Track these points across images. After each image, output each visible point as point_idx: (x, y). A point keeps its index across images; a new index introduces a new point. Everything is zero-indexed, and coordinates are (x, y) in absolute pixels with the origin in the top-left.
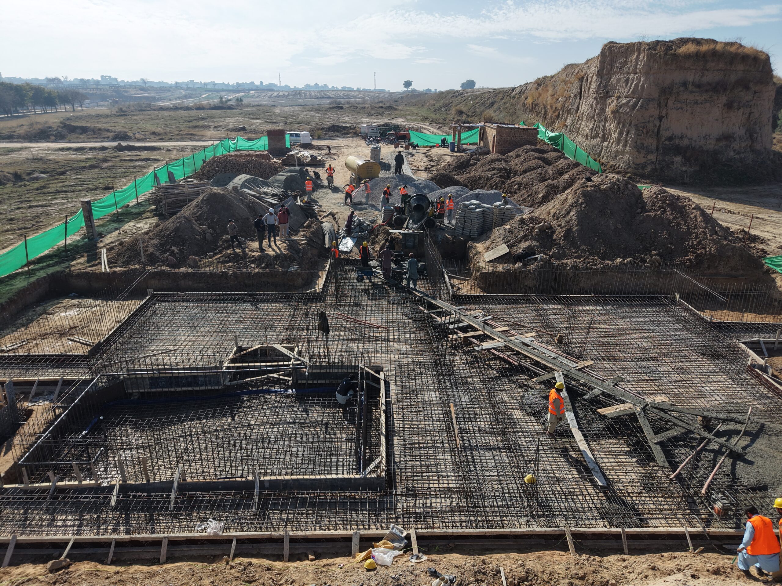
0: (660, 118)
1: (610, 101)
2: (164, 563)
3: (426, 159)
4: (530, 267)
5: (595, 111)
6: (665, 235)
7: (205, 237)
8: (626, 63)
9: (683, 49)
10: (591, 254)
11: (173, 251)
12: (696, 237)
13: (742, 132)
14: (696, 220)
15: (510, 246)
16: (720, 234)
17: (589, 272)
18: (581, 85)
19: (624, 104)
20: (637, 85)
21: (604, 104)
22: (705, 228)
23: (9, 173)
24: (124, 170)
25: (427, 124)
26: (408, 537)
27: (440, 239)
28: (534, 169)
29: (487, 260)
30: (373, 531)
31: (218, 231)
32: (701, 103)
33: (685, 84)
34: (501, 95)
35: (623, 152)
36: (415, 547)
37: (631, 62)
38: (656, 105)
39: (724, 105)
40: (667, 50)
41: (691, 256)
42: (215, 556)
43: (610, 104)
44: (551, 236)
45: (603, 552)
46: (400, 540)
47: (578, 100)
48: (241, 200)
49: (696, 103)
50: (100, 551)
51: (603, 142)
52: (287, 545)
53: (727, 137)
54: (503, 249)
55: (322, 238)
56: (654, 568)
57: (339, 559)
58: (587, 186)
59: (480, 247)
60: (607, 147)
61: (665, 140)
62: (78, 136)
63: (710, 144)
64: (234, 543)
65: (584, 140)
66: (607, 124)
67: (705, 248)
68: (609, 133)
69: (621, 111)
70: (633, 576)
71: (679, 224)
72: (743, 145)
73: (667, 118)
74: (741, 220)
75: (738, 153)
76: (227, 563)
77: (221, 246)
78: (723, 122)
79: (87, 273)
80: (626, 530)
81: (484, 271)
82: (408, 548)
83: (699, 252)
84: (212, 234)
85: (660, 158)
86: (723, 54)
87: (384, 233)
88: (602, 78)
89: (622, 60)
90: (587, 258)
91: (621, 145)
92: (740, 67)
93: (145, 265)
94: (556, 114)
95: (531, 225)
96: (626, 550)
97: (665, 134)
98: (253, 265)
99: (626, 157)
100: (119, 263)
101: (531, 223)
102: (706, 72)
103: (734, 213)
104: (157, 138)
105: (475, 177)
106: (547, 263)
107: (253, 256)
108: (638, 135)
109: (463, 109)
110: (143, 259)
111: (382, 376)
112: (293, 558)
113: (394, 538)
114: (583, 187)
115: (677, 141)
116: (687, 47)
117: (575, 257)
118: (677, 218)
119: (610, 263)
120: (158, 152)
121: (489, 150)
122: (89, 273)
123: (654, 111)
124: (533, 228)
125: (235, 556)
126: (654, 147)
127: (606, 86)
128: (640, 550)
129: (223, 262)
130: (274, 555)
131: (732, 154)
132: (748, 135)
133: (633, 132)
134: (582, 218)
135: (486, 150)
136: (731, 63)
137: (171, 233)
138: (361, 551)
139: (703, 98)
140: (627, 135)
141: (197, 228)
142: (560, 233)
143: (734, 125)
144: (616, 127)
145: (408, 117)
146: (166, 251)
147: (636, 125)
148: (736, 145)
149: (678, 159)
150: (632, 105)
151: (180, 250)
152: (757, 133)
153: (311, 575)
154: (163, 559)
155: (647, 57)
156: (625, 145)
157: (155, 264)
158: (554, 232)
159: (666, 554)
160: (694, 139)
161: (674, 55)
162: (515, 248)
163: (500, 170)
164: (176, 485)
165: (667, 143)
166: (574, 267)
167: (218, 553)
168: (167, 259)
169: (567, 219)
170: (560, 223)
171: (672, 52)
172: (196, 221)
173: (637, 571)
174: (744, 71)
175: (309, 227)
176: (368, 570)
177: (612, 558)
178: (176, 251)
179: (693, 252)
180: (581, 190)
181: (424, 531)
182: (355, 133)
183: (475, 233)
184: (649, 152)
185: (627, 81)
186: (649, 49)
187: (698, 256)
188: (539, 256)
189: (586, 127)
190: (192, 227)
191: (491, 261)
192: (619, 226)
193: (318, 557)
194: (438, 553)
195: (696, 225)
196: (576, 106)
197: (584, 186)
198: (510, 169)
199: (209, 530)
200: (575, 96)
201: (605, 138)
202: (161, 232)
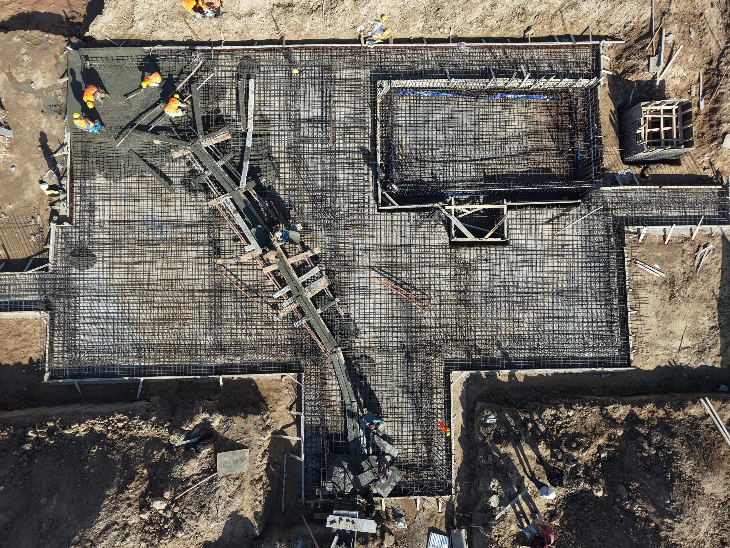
15: (214, 468)
54: (224, 463)
162: (207, 464)
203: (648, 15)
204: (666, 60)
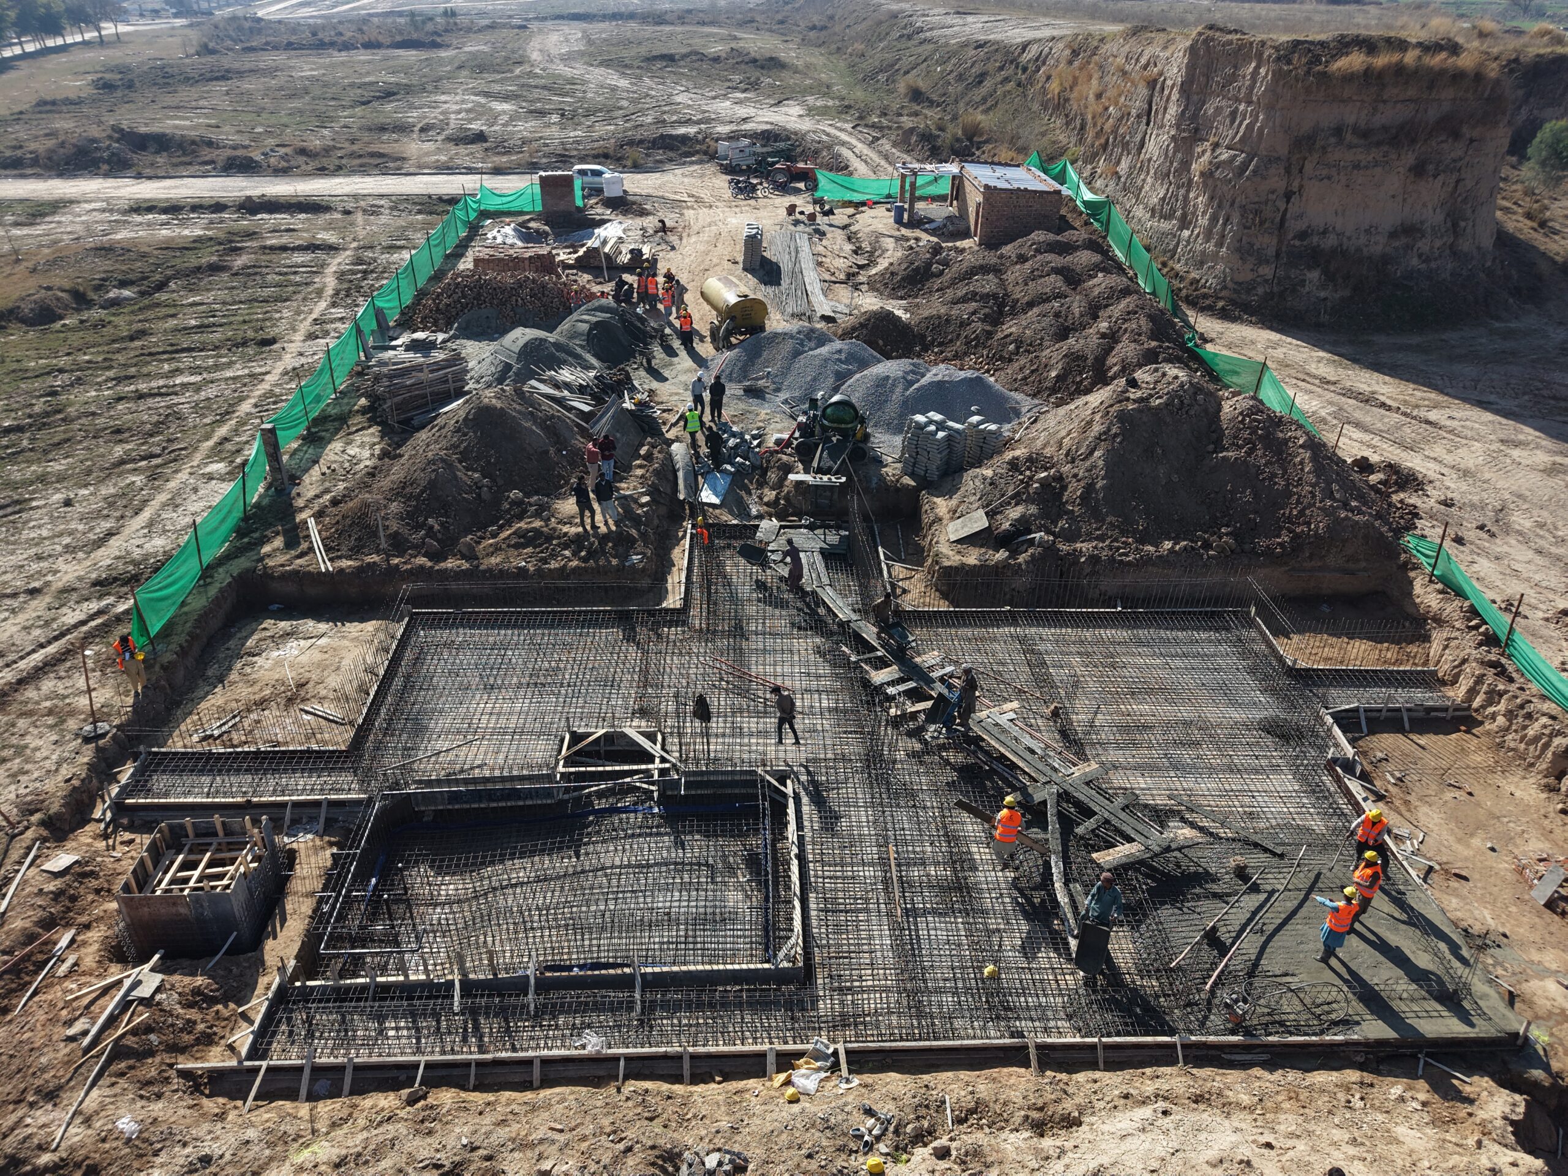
0: (1288, 196)
1: (1199, 150)
2: (538, 1088)
3: (848, 247)
4: (1021, 559)
5: (1171, 163)
6: (1248, 496)
7: (479, 495)
8: (1234, 78)
9: (1342, 64)
10: (1123, 533)
11: (432, 527)
12: (1298, 502)
13: (1439, 217)
14: (1302, 470)
15: (990, 515)
16: (1337, 496)
17: (1116, 566)
18: (1152, 96)
19: (1224, 162)
20: (1250, 127)
21: (1189, 152)
22: (1313, 486)
23: (63, 291)
24: (277, 278)
25: (848, 126)
26: (835, 1053)
27: (874, 485)
28: (1048, 300)
29: (953, 538)
30: (791, 1047)
31: (500, 482)
32: (1366, 167)
33: (1338, 131)
34: (998, 56)
35: (1215, 256)
36: (844, 1066)
37: (1244, 77)
38: (1282, 171)
39: (1410, 170)
40: (1310, 63)
41: (1285, 538)
42: (599, 1078)
43: (1199, 157)
44: (1061, 495)
45: (1071, 1068)
46: (826, 1057)
47: (1143, 127)
48: (531, 413)
49: (1357, 166)
50: (456, 1072)
51: (1181, 228)
52: (686, 1064)
53: (1409, 230)
54: (978, 521)
55: (671, 478)
56: (1126, 1096)
57: (752, 1081)
58: (1128, 399)
59: (942, 505)
60: (1188, 242)
61: (1294, 238)
62: (151, 158)
63: (1376, 243)
64: (622, 1063)
65: (1148, 215)
66: (1192, 195)
67: (1309, 524)
68: (1194, 213)
69: (1217, 174)
70: (1102, 1104)
71: (1274, 475)
72: (1438, 243)
73: (1301, 196)
74: (1399, 427)
75: (1427, 260)
76: (619, 1090)
77: (508, 511)
78: (1404, 200)
79: (296, 573)
80: (1104, 1040)
81: (946, 563)
82: (835, 1067)
83: (1298, 530)
84: (490, 488)
85: (1281, 273)
86: (1416, 71)
87: (779, 468)
88: (1188, 99)
89: (1229, 70)
90: (1116, 540)
91: (1213, 241)
92: (1448, 94)
93: (389, 556)
94: (1103, 141)
95: (1028, 473)
96: (1101, 1065)
97: (1294, 226)
98: (567, 553)
99: (1220, 267)
100: (344, 551)
101: (1029, 469)
102: (1381, 106)
103: (1389, 408)
104: (313, 165)
105: (939, 317)
106: (1049, 550)
107: (566, 534)
108: (1245, 227)
109: (922, 85)
110: (384, 545)
111: (789, 790)
112: (696, 1080)
113: (818, 1056)
114: (1120, 402)
115: (1315, 240)
116: (1349, 58)
117: (1097, 539)
118: (1271, 463)
119: (1151, 548)
120: (328, 216)
121: (969, 228)
122: (298, 572)
123: (1276, 181)
124: (1031, 478)
125: (626, 1077)
126: (1271, 252)
127: (1195, 117)
128: (1119, 1063)
129: (517, 546)
130: (671, 1076)
131: (1415, 261)
132: (1449, 224)
133: (1235, 221)
134: (1114, 462)
135: (962, 227)
136: (1430, 88)
137: (422, 492)
138: (778, 1072)
139: (1370, 158)
140: (1225, 224)
141: (465, 478)
142: (1075, 491)
143: (1424, 205)
144: (1207, 206)
145: (810, 100)
146: (418, 527)
147: (1243, 207)
148: (1423, 245)
149: (1314, 275)
150: (1239, 167)
151: (442, 524)
152: (1466, 220)
153: (723, 1108)
154: (536, 1083)
155: (1273, 75)
156: (1219, 244)
157: (405, 551)
158: (1064, 488)
159: (1148, 1071)
160: (1347, 234)
161: (1324, 74)
162: (999, 517)
163: (985, 297)
164: (532, 981)
165: (1297, 243)
166: (1094, 559)
167: (602, 1073)
168: (424, 543)
169: (1088, 463)
170: (1076, 470)
171: (1320, 68)
172: (460, 462)
173: (1107, 1099)
174: (1454, 100)
175: (649, 457)
176: (790, 1102)
177: (1081, 1077)
178: (437, 527)
179: (1290, 531)
180: (1116, 407)
181: (856, 1045)
182: (705, 153)
183: (934, 474)
184: (1262, 260)
185: (1233, 114)
186: (1278, 59)
187: (1296, 537)
188: (1038, 535)
189: (1155, 192)
190: (456, 477)
191: (959, 541)
192: (1175, 478)
193: (727, 1078)
194: (873, 1071)
195: (1300, 479)
196: (1138, 138)
197: (1122, 398)
198: (1006, 295)
199: (589, 1048)
200: (1139, 116)
201: (1184, 224)
202: (403, 488)
203: (95, 1093)
204: (113, 991)
